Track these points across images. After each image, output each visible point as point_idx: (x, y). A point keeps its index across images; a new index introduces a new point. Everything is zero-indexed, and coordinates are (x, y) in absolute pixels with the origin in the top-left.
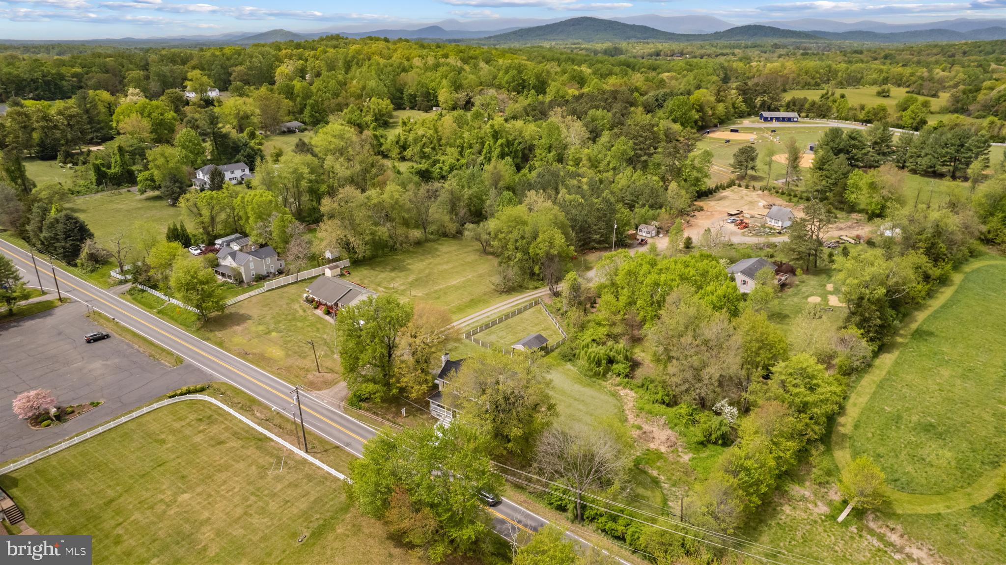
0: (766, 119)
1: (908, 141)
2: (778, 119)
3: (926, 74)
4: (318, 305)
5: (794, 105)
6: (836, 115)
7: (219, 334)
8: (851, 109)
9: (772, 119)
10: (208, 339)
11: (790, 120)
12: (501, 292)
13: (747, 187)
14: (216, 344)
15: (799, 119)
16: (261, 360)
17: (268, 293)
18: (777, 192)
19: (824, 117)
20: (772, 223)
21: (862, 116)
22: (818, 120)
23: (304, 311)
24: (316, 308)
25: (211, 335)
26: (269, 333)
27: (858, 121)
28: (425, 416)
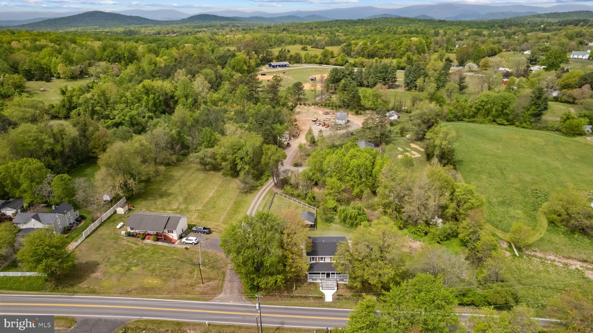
0: (274, 67)
1: (361, 72)
2: (279, 66)
3: (312, 38)
4: (145, 236)
5: (281, 57)
6: (304, 61)
7: (84, 285)
8: (311, 58)
9: (276, 66)
10: (75, 293)
11: (285, 66)
12: (246, 193)
13: (305, 105)
14: (87, 293)
15: (290, 65)
16: (145, 291)
17: (88, 239)
18: (322, 105)
19: (299, 63)
20: (339, 122)
21: (318, 60)
22: (296, 65)
23: (136, 244)
24: (144, 239)
25: (75, 288)
26: (128, 269)
27: (316, 63)
28: (305, 284)
